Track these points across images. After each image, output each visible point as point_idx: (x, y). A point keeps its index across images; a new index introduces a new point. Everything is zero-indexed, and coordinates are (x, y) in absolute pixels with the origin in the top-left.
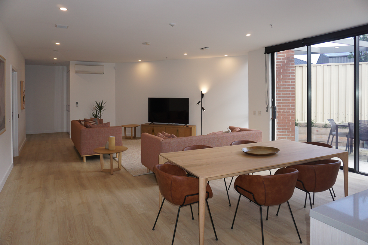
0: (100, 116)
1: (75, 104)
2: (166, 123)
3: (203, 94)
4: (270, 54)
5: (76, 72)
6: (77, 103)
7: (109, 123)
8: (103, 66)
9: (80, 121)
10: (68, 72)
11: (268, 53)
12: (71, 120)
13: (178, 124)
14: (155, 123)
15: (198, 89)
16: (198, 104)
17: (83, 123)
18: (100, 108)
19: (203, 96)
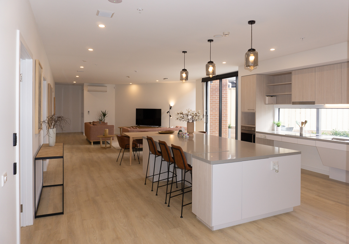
0: (104, 121)
1: (87, 112)
2: (147, 125)
3: (171, 107)
4: (205, 83)
5: (88, 91)
6: (89, 112)
7: (107, 123)
8: (106, 87)
9: (90, 123)
10: (83, 90)
11: (204, 82)
12: (85, 122)
13: (155, 126)
14: (140, 126)
15: (168, 103)
16: (167, 113)
17: (92, 123)
18: (104, 115)
19: (171, 108)
